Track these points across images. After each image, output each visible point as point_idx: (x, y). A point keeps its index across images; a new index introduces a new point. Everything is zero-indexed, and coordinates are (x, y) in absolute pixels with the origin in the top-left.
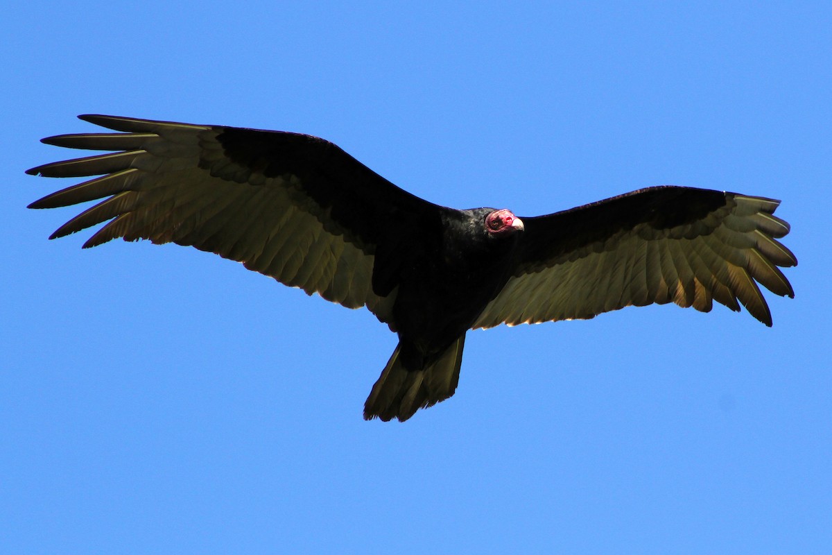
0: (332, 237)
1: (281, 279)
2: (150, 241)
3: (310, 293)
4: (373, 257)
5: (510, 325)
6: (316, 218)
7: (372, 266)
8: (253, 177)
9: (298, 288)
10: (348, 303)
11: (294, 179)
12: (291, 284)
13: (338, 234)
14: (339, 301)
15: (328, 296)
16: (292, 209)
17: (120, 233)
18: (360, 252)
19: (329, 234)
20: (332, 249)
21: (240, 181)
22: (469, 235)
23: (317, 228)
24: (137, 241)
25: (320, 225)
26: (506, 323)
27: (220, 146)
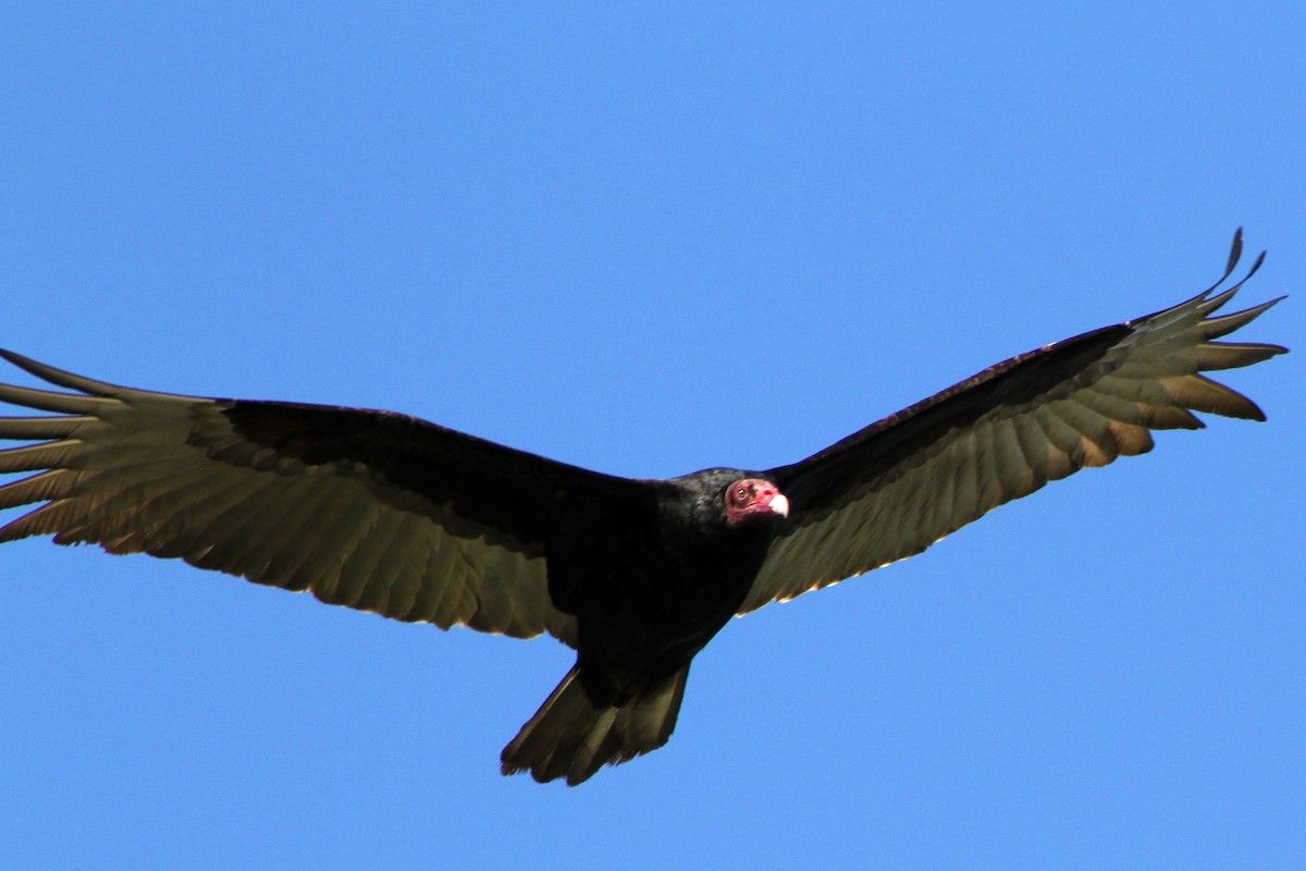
0: (465, 544)
1: (390, 612)
2: (102, 550)
3: (445, 626)
4: (542, 561)
5: (784, 601)
6: (426, 520)
7: (544, 570)
8: (286, 462)
9: (423, 622)
10: (516, 631)
11: (361, 467)
12: (411, 617)
13: (474, 536)
14: (500, 630)
15: (480, 623)
16: (377, 512)
17: (46, 527)
18: (520, 557)
19: (457, 539)
20: (468, 559)
21: (261, 468)
22: (697, 523)
23: (430, 533)
24: (77, 545)
25: (439, 529)
26: (778, 599)
27: (226, 420)
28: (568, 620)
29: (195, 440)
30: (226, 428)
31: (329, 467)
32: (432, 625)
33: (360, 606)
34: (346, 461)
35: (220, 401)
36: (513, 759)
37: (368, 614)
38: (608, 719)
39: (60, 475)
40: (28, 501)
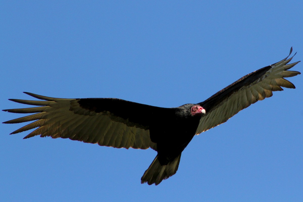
0: (131, 128)
1: (115, 146)
2: (51, 137)
3: (128, 148)
4: (149, 130)
6: (123, 123)
7: (149, 133)
8: (91, 113)
9: (123, 148)
10: (143, 148)
11: (108, 112)
12: (120, 147)
13: (133, 126)
14: (140, 148)
15: (135, 147)
16: (112, 122)
17: (38, 133)
18: (143, 130)
19: (130, 127)
20: (132, 132)
21: (86, 115)
22: (184, 116)
23: (124, 126)
24: (45, 137)
25: (126, 125)
27: (78, 104)
28: (154, 144)
29: (71, 109)
30: (78, 106)
31: (101, 113)
32: (125, 148)
33: (108, 146)
34: (105, 111)
35: (77, 99)
36: (144, 180)
37: (111, 147)
38: (164, 168)
39: (42, 120)
40: (34, 128)
